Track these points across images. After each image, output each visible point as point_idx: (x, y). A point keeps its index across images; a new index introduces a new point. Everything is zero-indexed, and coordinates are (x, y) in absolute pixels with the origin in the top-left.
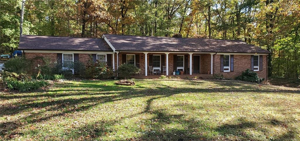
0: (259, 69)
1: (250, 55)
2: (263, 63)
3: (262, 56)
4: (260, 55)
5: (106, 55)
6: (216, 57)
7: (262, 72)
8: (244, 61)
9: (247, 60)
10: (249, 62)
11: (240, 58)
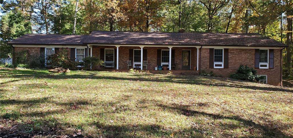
0: (268, 66)
1: (253, 49)
2: (275, 59)
3: (273, 50)
4: (269, 49)
5: (85, 49)
6: (203, 51)
7: (273, 70)
8: (244, 56)
9: (249, 55)
10: (252, 58)
11: (239, 53)
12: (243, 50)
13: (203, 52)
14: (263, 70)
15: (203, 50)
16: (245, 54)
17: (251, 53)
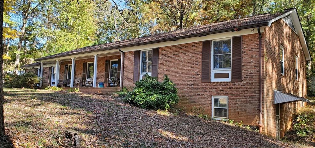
0: (230, 75)
1: (199, 42)
2: (246, 57)
4: (234, 38)
7: (242, 84)
8: (182, 58)
9: (190, 55)
10: (196, 60)
11: (174, 53)
12: (180, 47)
13: (127, 57)
14: (218, 84)
15: (127, 55)
16: (184, 55)
17: (196, 51)
